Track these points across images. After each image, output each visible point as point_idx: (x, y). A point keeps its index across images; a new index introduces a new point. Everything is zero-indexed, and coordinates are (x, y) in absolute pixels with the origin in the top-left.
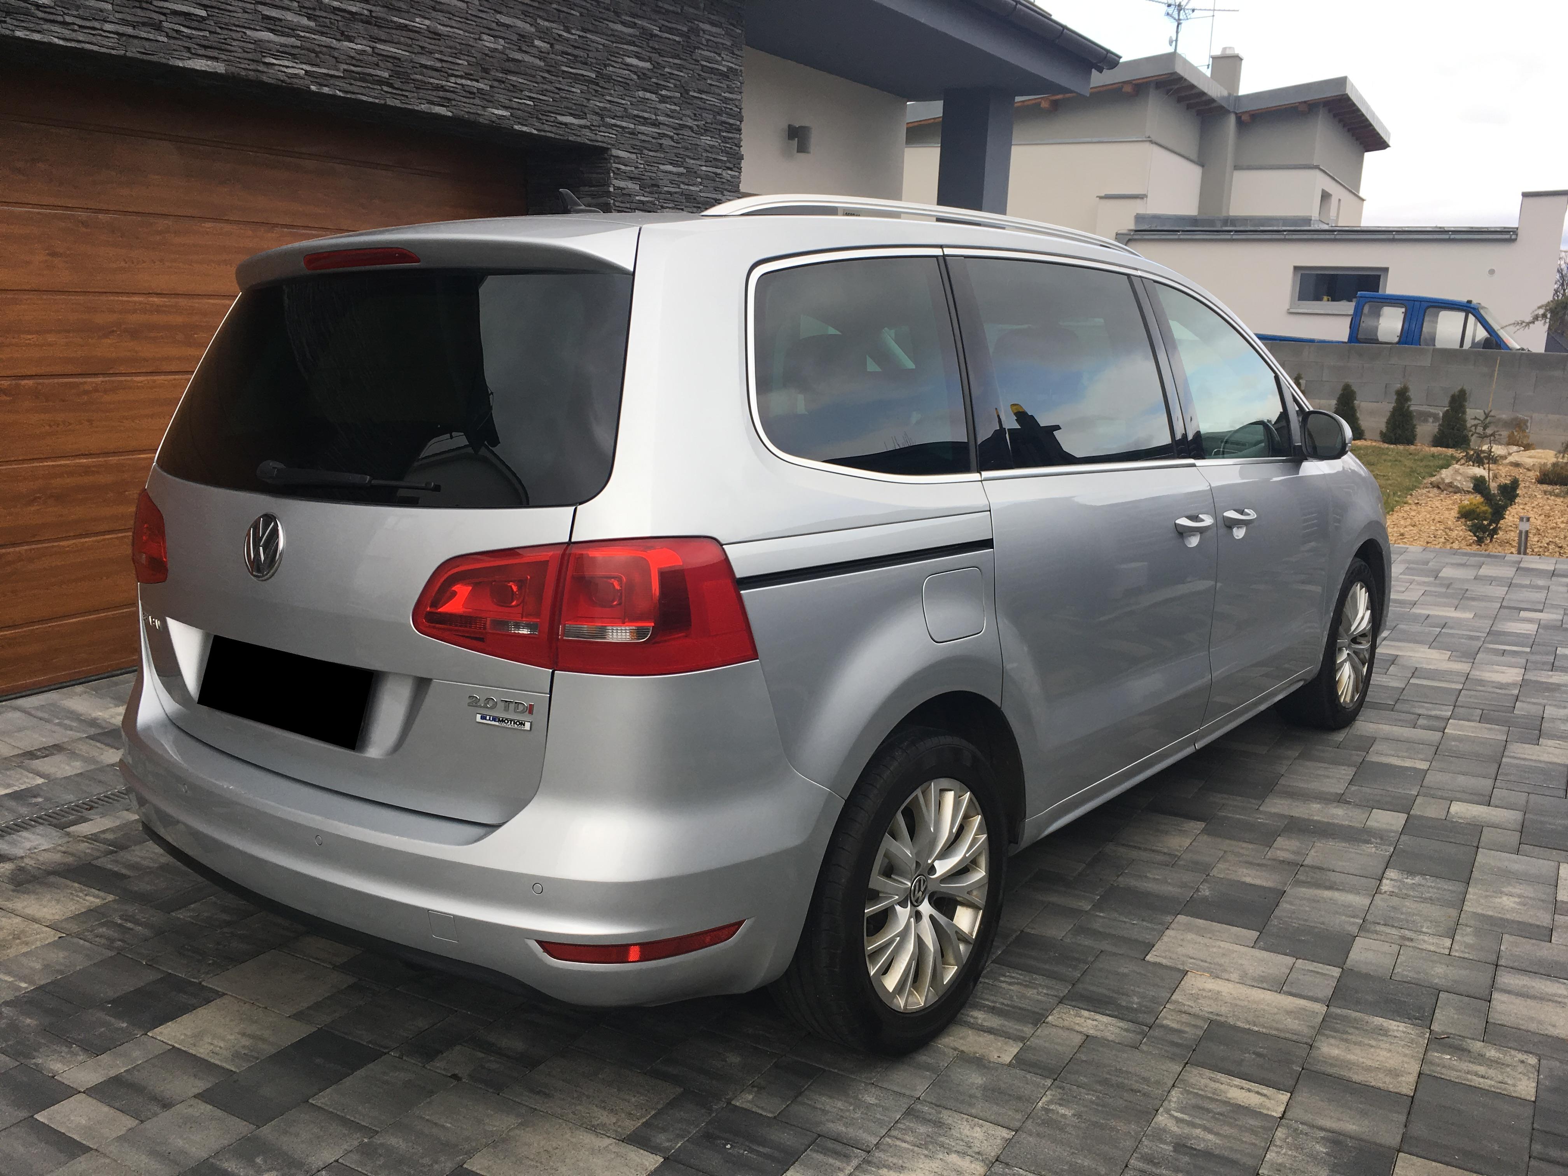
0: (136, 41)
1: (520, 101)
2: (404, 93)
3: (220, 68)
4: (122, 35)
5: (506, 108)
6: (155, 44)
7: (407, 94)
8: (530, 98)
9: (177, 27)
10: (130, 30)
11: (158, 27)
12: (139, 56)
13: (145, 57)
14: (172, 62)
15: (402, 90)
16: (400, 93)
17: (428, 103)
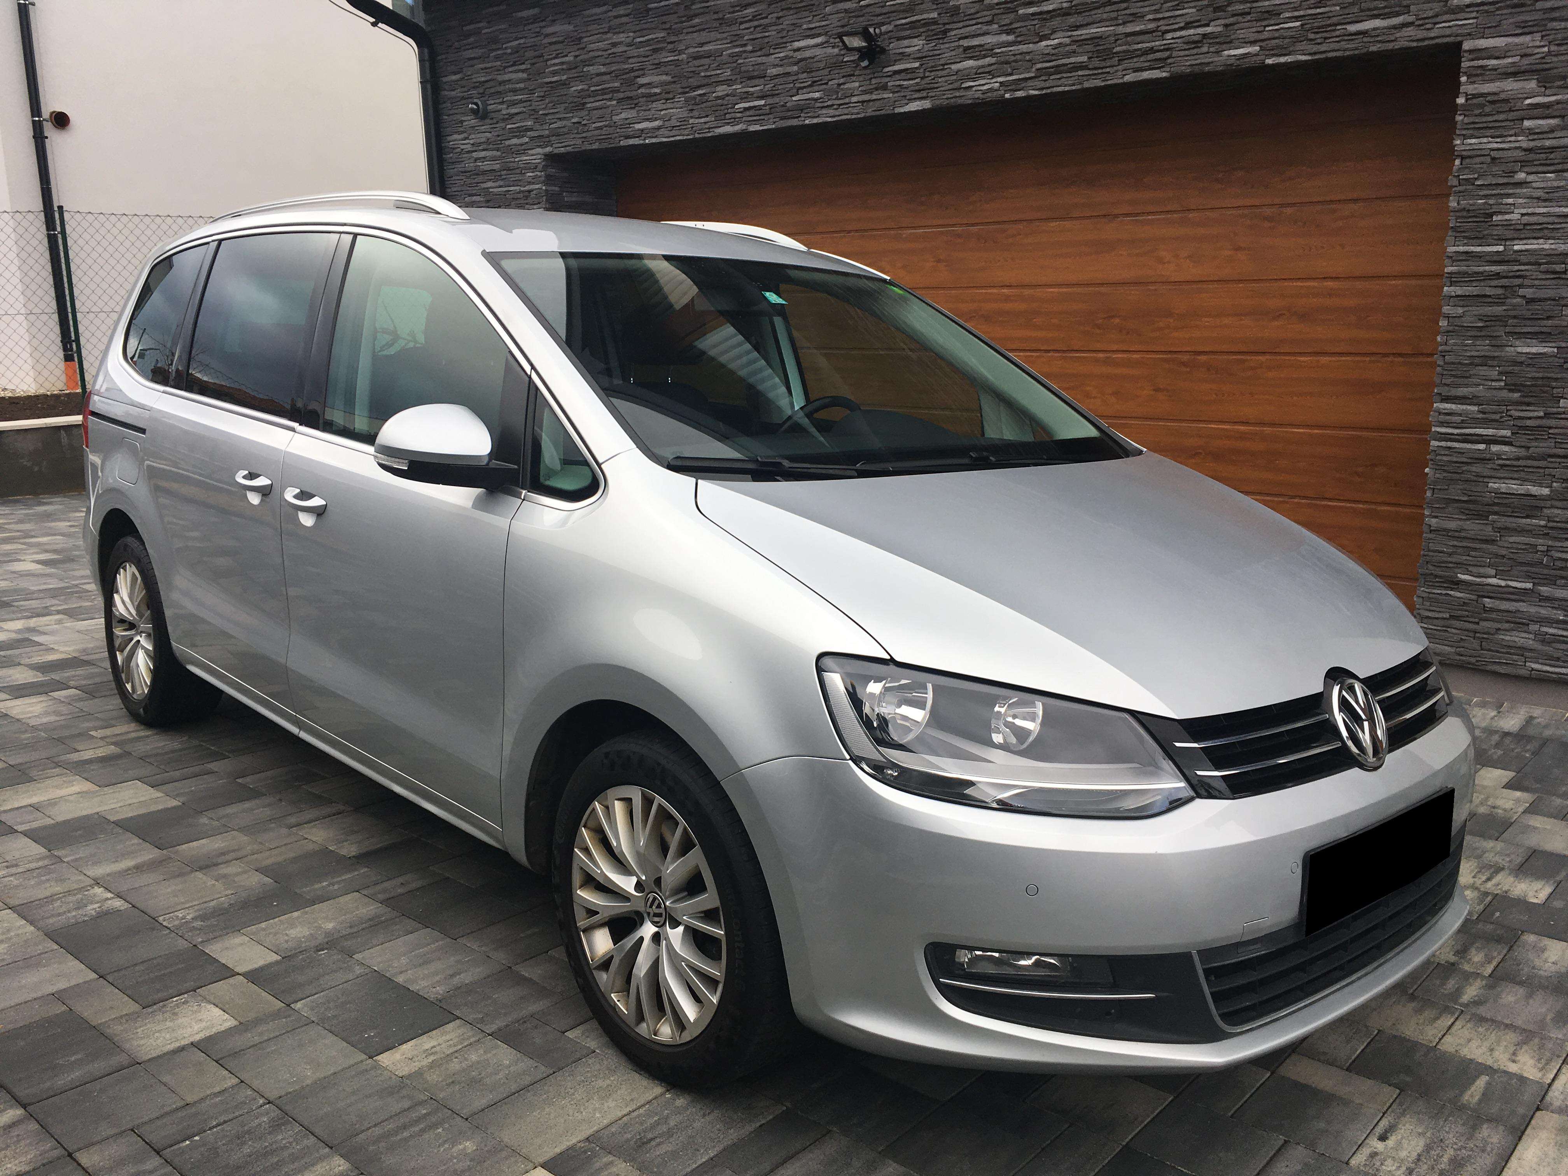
0: (871, 103)
1: (1277, 27)
2: (1104, 70)
3: (926, 104)
4: (863, 102)
5: (1253, 43)
6: (881, 102)
7: (1108, 70)
8: (1297, 18)
9: (898, 83)
10: (866, 97)
11: (884, 88)
12: (874, 114)
13: (878, 113)
14: (897, 110)
15: (1102, 68)
16: (1100, 71)
17: (1134, 72)
